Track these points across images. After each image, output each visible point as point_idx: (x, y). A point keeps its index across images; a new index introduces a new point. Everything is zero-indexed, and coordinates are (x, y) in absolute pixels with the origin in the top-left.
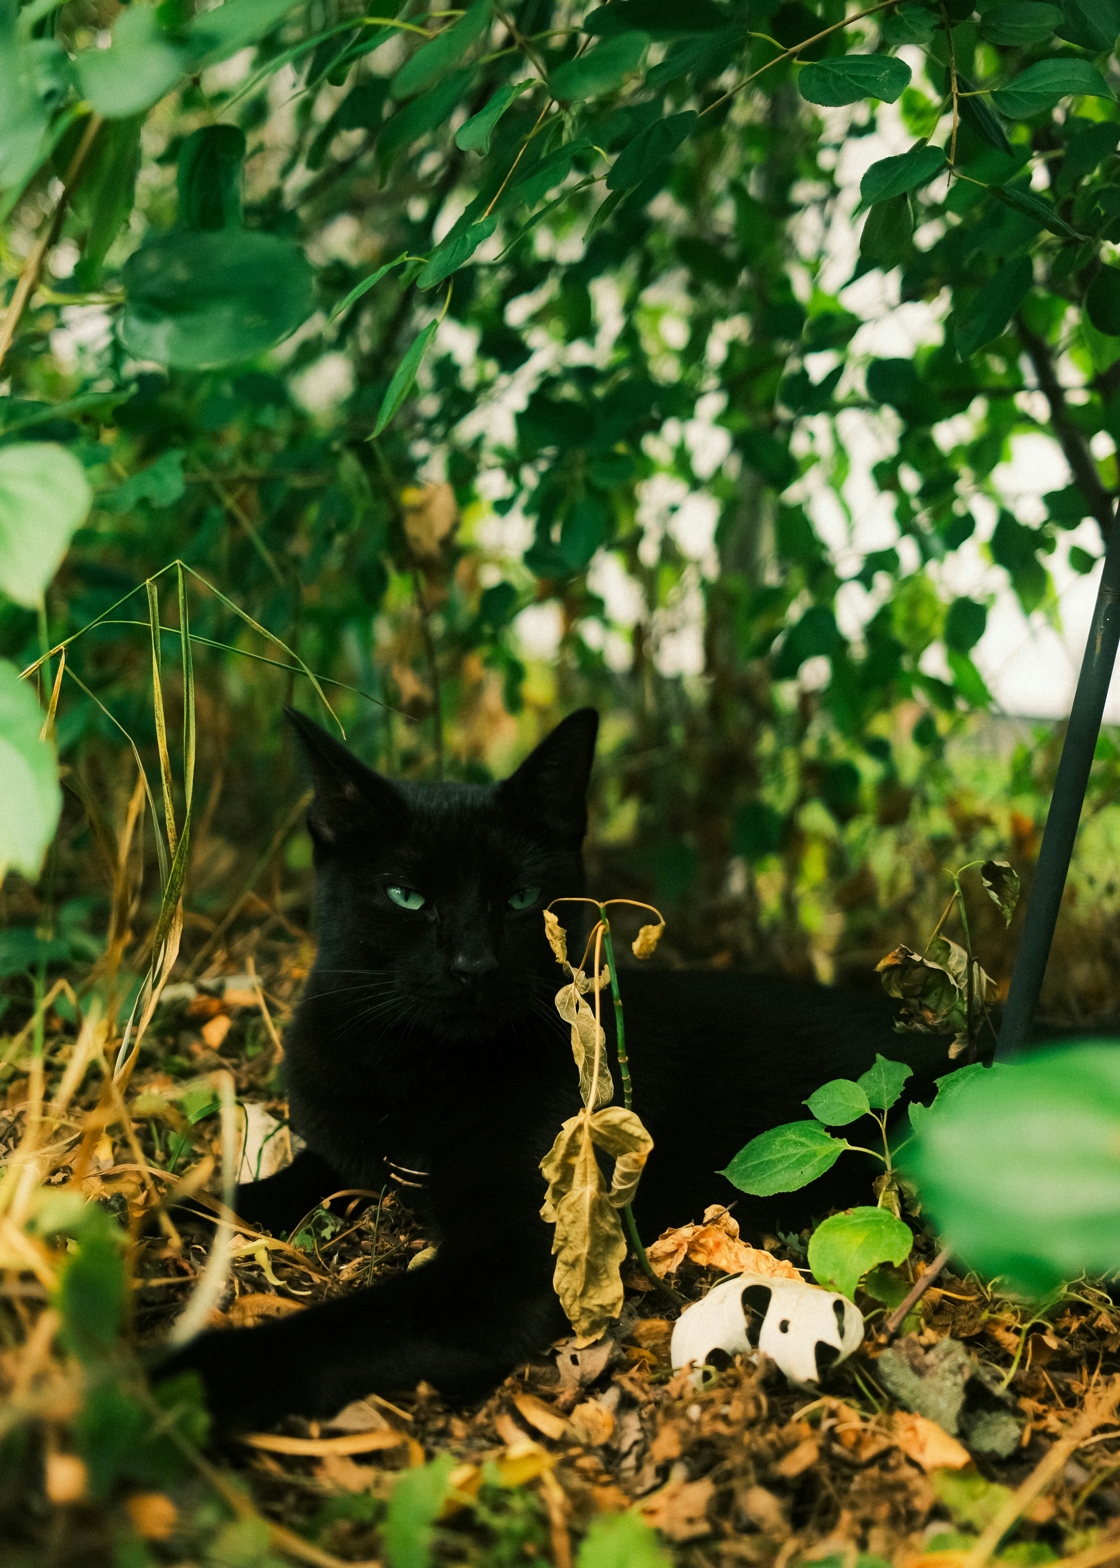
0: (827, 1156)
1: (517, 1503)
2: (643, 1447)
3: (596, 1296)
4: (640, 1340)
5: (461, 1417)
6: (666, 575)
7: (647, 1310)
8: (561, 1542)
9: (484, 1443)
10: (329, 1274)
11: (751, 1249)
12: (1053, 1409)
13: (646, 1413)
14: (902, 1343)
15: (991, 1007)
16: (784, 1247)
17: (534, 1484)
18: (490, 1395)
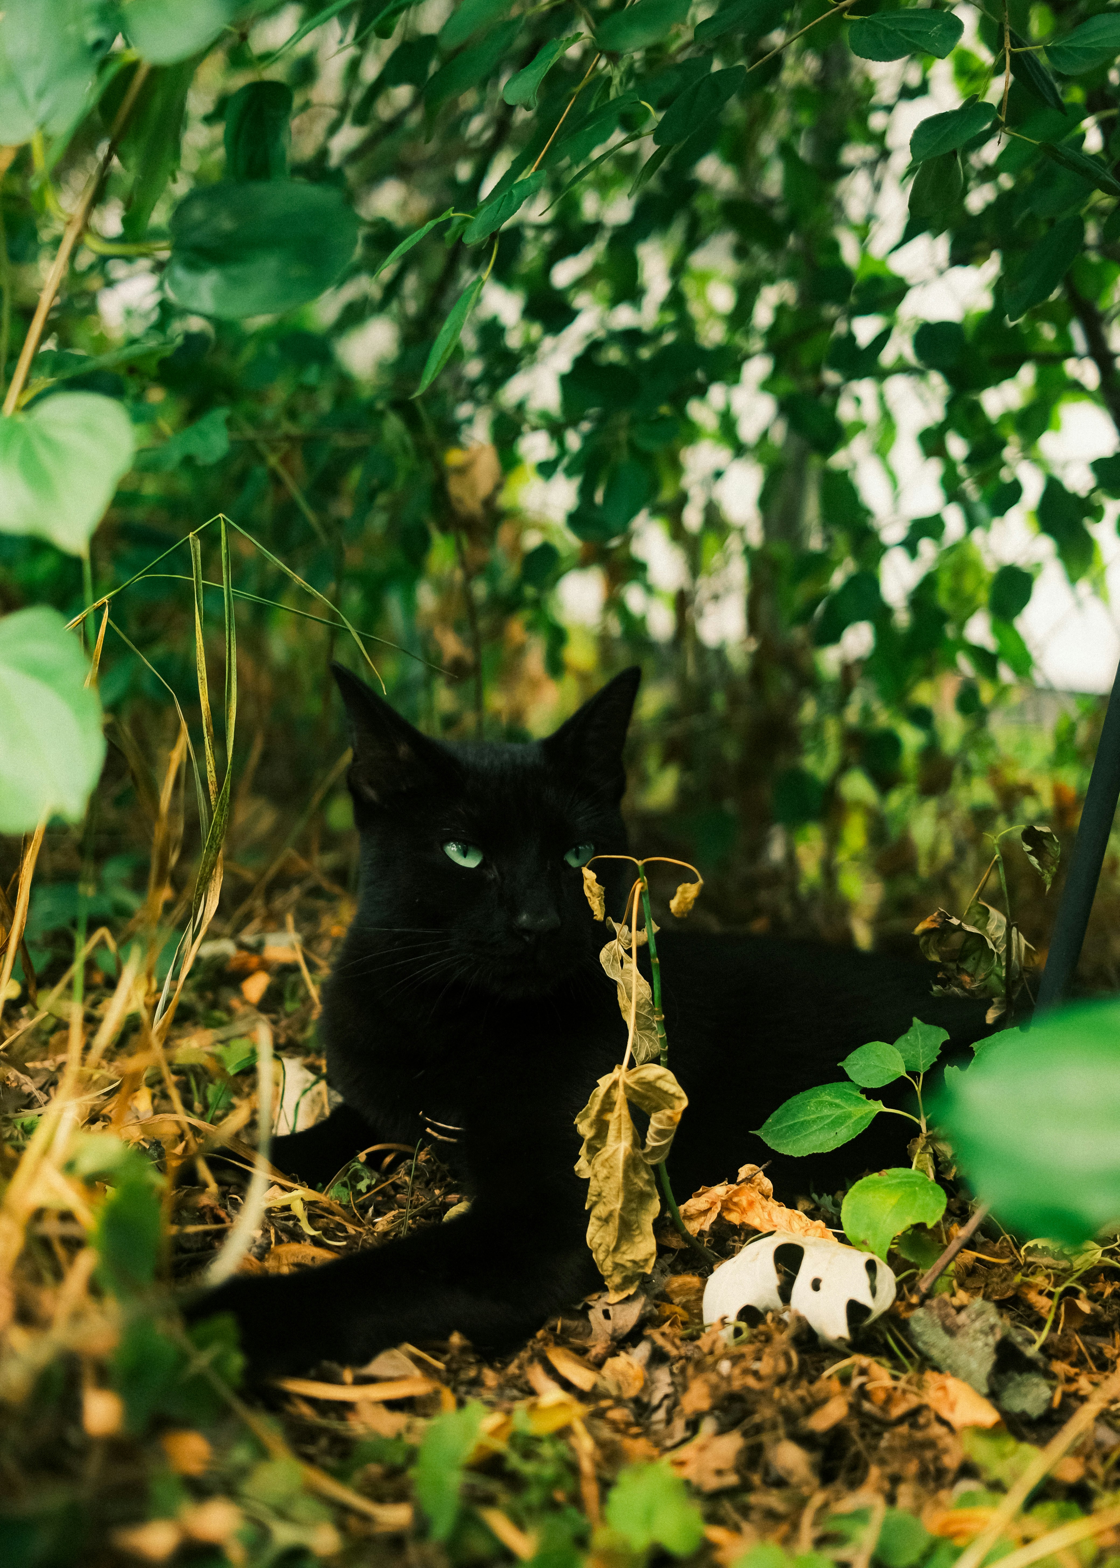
0: (861, 1118)
1: (547, 1450)
2: (674, 1402)
3: (629, 1251)
4: (672, 1296)
5: (492, 1367)
6: (710, 542)
7: (679, 1268)
8: (590, 1490)
9: (515, 1393)
10: (364, 1225)
11: (784, 1209)
12: (1085, 1372)
13: (677, 1368)
14: (934, 1303)
15: (1030, 972)
16: (817, 1208)
17: (564, 1433)
18: (522, 1346)
